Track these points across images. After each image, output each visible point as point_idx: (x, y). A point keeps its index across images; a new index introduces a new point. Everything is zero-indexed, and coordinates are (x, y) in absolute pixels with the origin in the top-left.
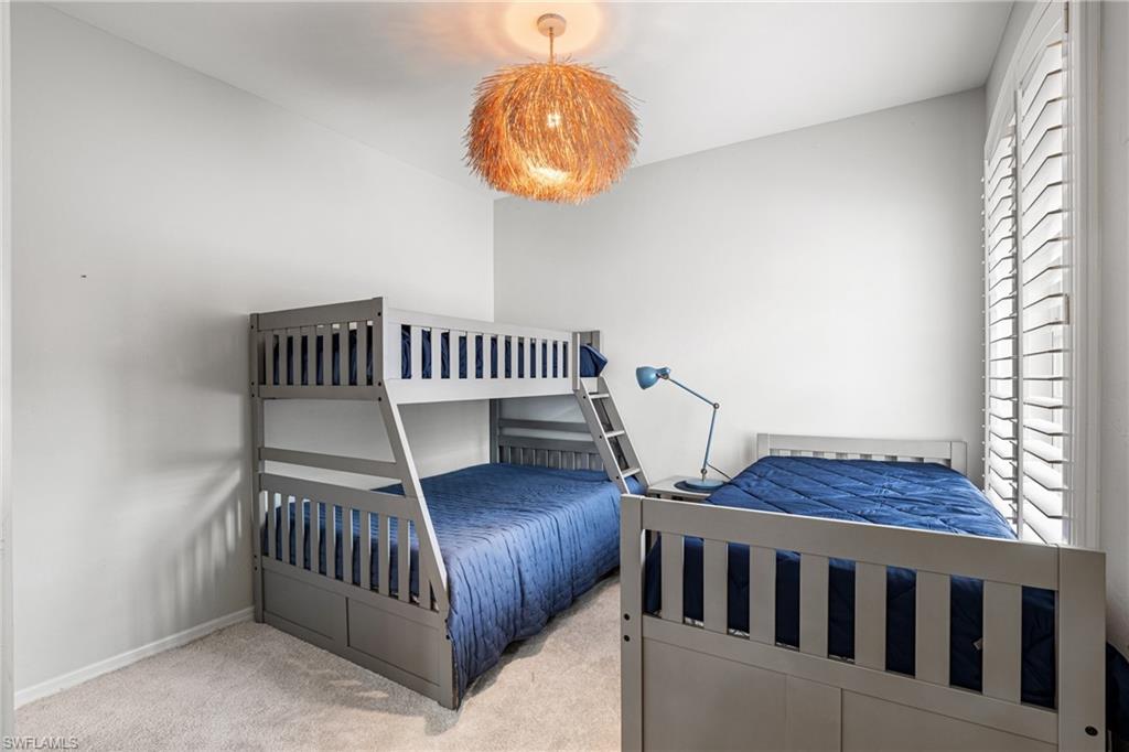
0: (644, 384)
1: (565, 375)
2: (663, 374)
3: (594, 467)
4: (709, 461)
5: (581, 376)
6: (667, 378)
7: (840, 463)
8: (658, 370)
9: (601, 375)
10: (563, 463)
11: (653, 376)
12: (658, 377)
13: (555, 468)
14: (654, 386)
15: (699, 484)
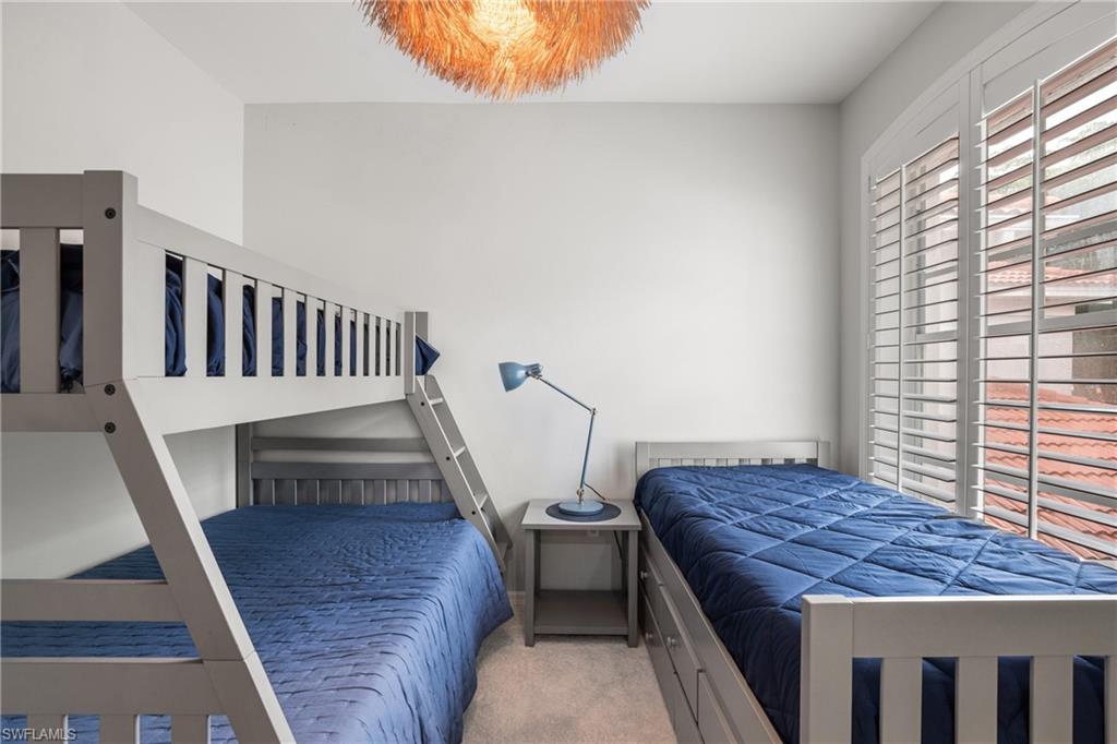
0: (510, 384)
1: (398, 373)
2: (534, 371)
3: (415, 498)
4: (586, 480)
5: (417, 374)
6: (539, 377)
7: (744, 469)
8: (527, 367)
9: (429, 372)
10: (365, 497)
11: (521, 373)
12: (527, 375)
13: (353, 506)
14: (522, 385)
15: (575, 508)
